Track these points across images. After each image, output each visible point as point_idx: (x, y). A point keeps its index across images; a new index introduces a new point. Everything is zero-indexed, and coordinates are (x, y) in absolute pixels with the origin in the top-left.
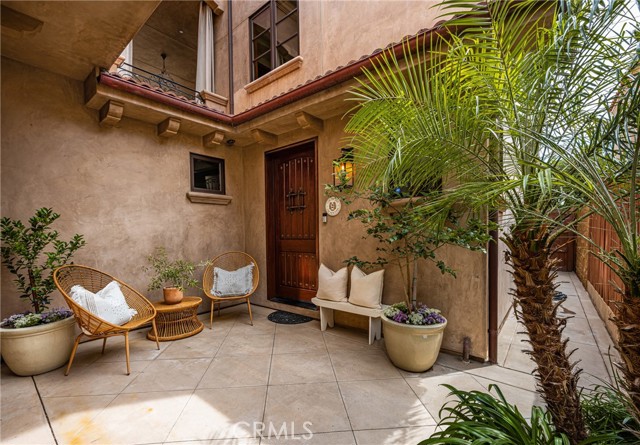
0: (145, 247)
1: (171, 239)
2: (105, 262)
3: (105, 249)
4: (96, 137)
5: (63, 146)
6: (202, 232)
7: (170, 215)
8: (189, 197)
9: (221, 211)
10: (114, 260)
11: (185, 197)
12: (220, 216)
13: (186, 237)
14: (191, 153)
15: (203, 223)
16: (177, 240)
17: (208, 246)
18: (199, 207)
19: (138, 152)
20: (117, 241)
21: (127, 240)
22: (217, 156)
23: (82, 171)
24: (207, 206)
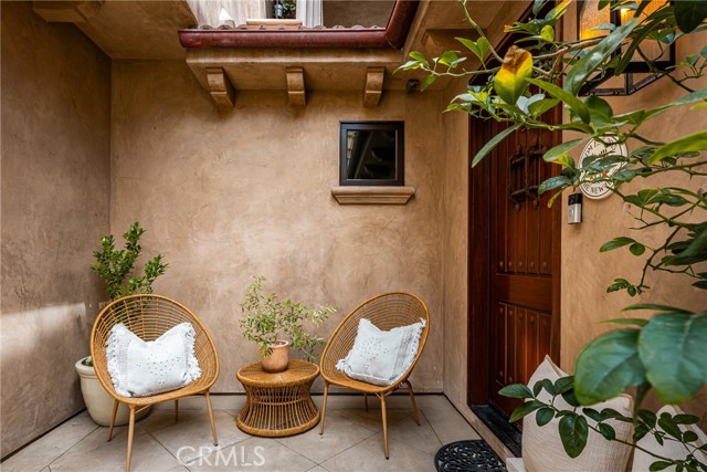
0: (269, 273)
1: (306, 264)
2: (219, 293)
3: (220, 275)
4: (215, 127)
5: (182, 146)
6: (357, 254)
7: (304, 227)
8: (335, 196)
9: (393, 217)
10: (230, 292)
11: (329, 197)
12: (393, 226)
13: (330, 264)
14: (342, 123)
15: (358, 238)
16: (314, 267)
17: (367, 278)
18: (353, 213)
19: (263, 137)
20: (234, 265)
21: (246, 264)
22: (389, 119)
23: (199, 174)
24: (368, 209)
